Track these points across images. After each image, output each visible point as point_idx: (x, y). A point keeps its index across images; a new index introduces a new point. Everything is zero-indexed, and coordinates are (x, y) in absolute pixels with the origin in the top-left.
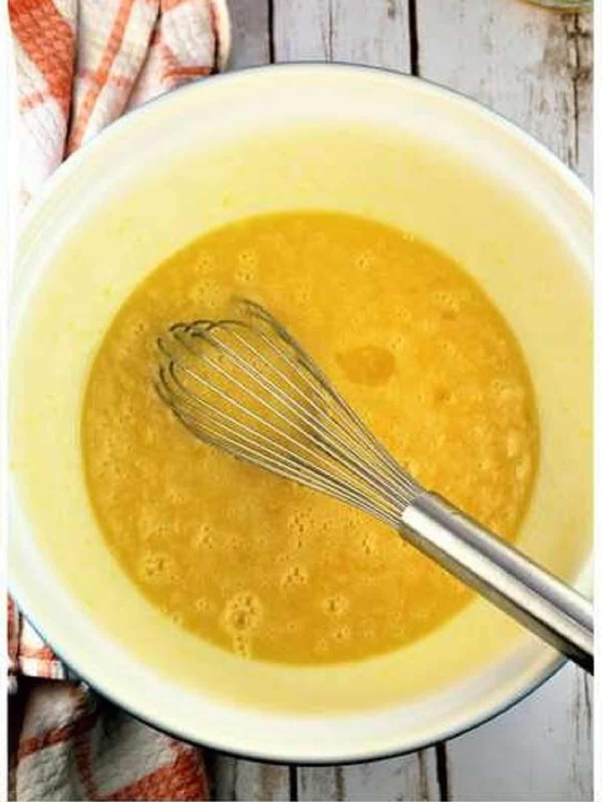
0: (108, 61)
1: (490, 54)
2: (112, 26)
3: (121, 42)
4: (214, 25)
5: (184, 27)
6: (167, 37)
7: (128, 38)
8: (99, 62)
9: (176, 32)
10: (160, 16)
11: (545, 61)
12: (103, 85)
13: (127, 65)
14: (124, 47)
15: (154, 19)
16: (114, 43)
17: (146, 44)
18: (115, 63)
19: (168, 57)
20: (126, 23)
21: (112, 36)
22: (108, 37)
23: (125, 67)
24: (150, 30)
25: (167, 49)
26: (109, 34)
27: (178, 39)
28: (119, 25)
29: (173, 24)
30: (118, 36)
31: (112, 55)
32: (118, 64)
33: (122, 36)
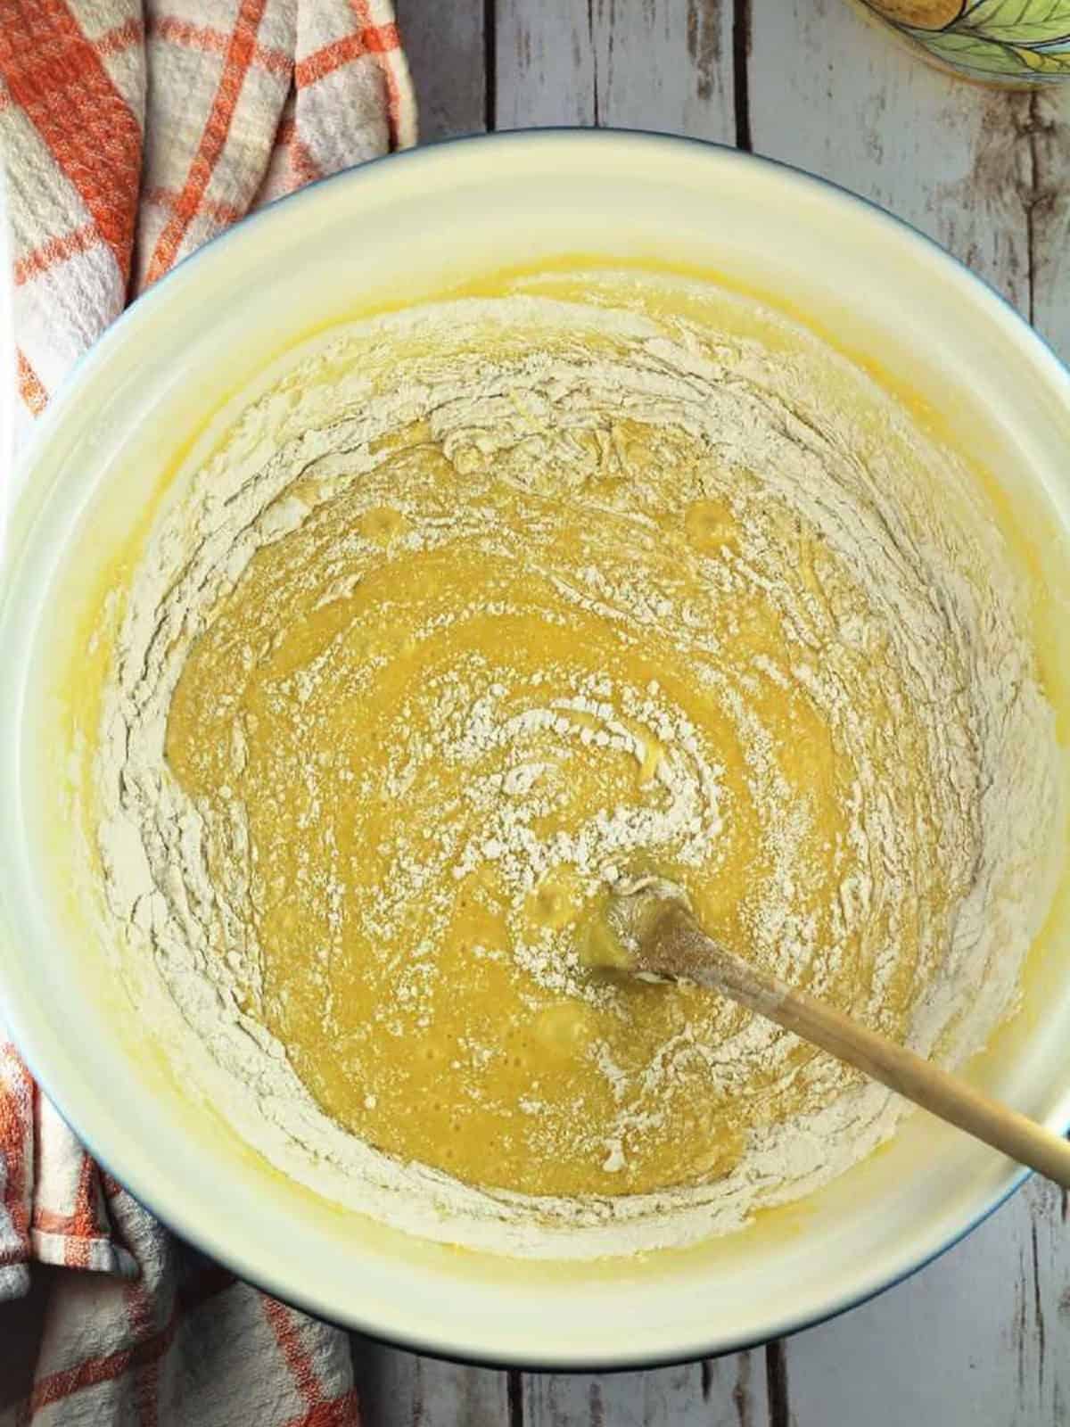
0: (202, 174)
1: (879, 161)
2: (209, 112)
3: (223, 140)
4: (387, 109)
5: (334, 113)
6: (304, 131)
7: (235, 133)
8: (185, 178)
9: (320, 122)
10: (292, 95)
11: (977, 176)
12: (190, 218)
13: (234, 182)
14: (229, 150)
15: (282, 99)
16: (211, 142)
17: (266, 144)
18: (212, 179)
19: (304, 165)
20: (233, 107)
21: (208, 130)
22: (202, 133)
23: (229, 185)
24: (274, 119)
25: (304, 151)
26: (203, 127)
27: (324, 134)
28: (220, 112)
29: (314, 107)
30: (220, 131)
31: (207, 164)
32: (218, 180)
33: (227, 130)
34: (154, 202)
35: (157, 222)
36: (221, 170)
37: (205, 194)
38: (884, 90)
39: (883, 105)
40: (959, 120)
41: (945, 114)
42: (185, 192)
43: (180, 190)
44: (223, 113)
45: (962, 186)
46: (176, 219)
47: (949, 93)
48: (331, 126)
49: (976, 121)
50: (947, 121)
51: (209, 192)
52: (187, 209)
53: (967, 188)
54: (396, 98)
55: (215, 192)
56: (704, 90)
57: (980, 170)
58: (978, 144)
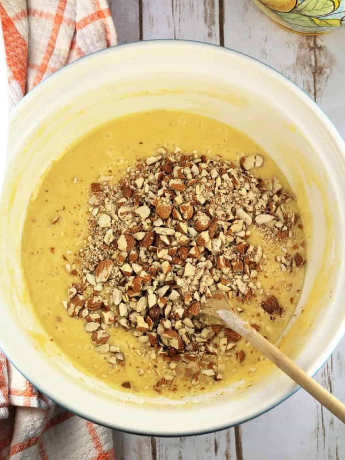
0: (47, 59)
1: (266, 58)
2: (49, 39)
3: (53, 48)
4: (106, 36)
5: (89, 37)
6: (79, 43)
7: (57, 46)
8: (42, 60)
9: (85, 40)
10: (75, 33)
11: (297, 63)
12: (44, 73)
13: (58, 61)
14: (56, 51)
15: (72, 34)
16: (50, 49)
17: (68, 49)
18: (50, 60)
19: (80, 53)
20: (57, 37)
21: (49, 45)
22: (47, 46)
23: (56, 62)
24: (70, 41)
25: (79, 49)
26: (47, 44)
27: (86, 44)
28: (52, 39)
29: (83, 36)
30: (52, 45)
31: (49, 56)
32: (52, 61)
33: (55, 45)
34: (32, 68)
35: (33, 74)
36: (53, 57)
37: (48, 65)
38: (267, 36)
39: (267, 40)
40: (291, 45)
41: (287, 43)
42: (42, 65)
43: (40, 64)
44: (53, 40)
45: (292, 67)
46: (39, 73)
47: (288, 36)
48: (88, 41)
49: (297, 45)
50: (287, 45)
51: (50, 65)
52: (43, 70)
53: (294, 67)
54: (109, 33)
55: (51, 64)
56: (210, 35)
57: (298, 61)
58: (297, 53)
